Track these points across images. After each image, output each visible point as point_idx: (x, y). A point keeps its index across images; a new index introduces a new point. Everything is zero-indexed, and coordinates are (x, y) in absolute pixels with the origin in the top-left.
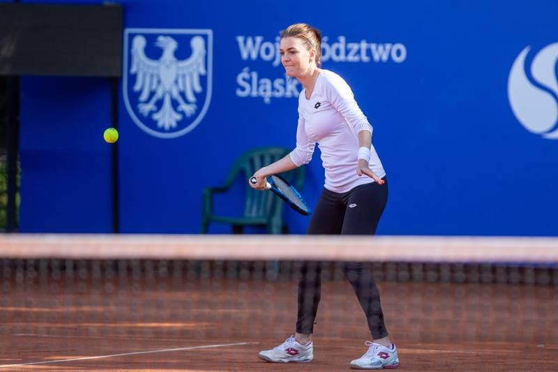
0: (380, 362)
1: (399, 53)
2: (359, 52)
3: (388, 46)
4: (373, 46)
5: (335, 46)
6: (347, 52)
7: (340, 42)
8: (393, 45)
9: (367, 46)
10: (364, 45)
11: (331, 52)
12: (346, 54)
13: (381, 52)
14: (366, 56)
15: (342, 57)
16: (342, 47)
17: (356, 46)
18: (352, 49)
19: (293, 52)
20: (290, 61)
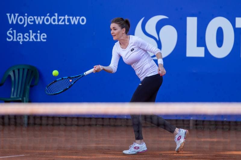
1: (83, 20)
2: (64, 20)
3: (78, 18)
4: (71, 18)
5: (53, 17)
6: (59, 20)
7: (55, 16)
8: (80, 17)
9: (68, 17)
10: (66, 17)
11: (51, 20)
12: (58, 21)
13: (74, 21)
14: (68, 22)
15: (56, 23)
16: (56, 18)
17: (63, 18)
18: (61, 19)
19: (115, 29)
20: (114, 33)
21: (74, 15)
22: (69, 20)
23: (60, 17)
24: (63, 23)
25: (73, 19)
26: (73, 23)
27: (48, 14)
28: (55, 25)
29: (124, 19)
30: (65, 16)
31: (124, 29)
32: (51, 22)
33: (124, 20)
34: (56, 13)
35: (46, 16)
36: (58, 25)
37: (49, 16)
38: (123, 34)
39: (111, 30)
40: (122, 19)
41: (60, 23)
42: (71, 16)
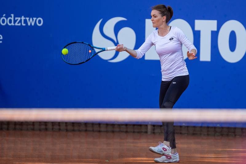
0: (161, 151)
1: (40, 22)
2: (20, 21)
3: (35, 19)
4: (28, 19)
5: (9, 18)
6: (15, 21)
7: (11, 17)
8: (37, 18)
9: (24, 18)
10: (23, 18)
11: (7, 21)
12: (15, 23)
13: (31, 22)
14: (24, 23)
15: (13, 24)
16: (12, 19)
17: (19, 19)
18: (17, 20)
19: (155, 17)
20: (154, 20)
21: (31, 16)
22: (25, 21)
23: (16, 18)
24: (20, 24)
25: (29, 20)
26: (29, 24)
27: (4, 15)
28: (12, 26)
29: (166, 6)
30: (21, 17)
31: (165, 17)
32: (7, 23)
33: (166, 8)
34: (12, 14)
35: (3, 17)
36: (15, 26)
37: (5, 17)
38: (163, 22)
39: (152, 17)
40: (164, 7)
41: (16, 24)
42: (28, 17)
